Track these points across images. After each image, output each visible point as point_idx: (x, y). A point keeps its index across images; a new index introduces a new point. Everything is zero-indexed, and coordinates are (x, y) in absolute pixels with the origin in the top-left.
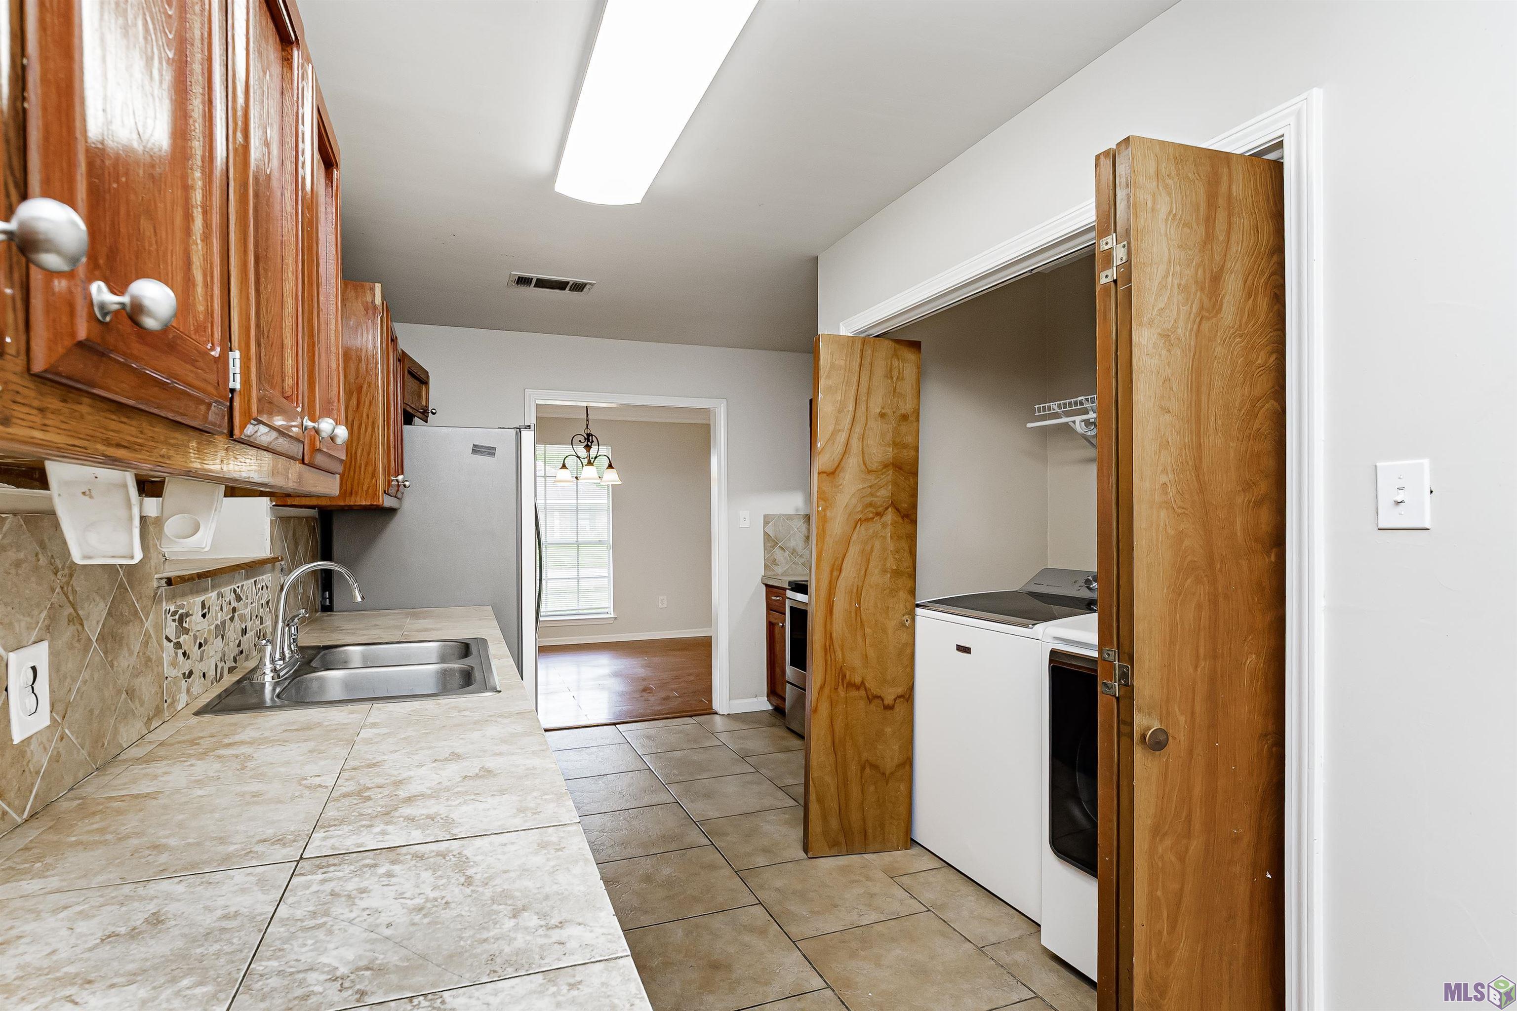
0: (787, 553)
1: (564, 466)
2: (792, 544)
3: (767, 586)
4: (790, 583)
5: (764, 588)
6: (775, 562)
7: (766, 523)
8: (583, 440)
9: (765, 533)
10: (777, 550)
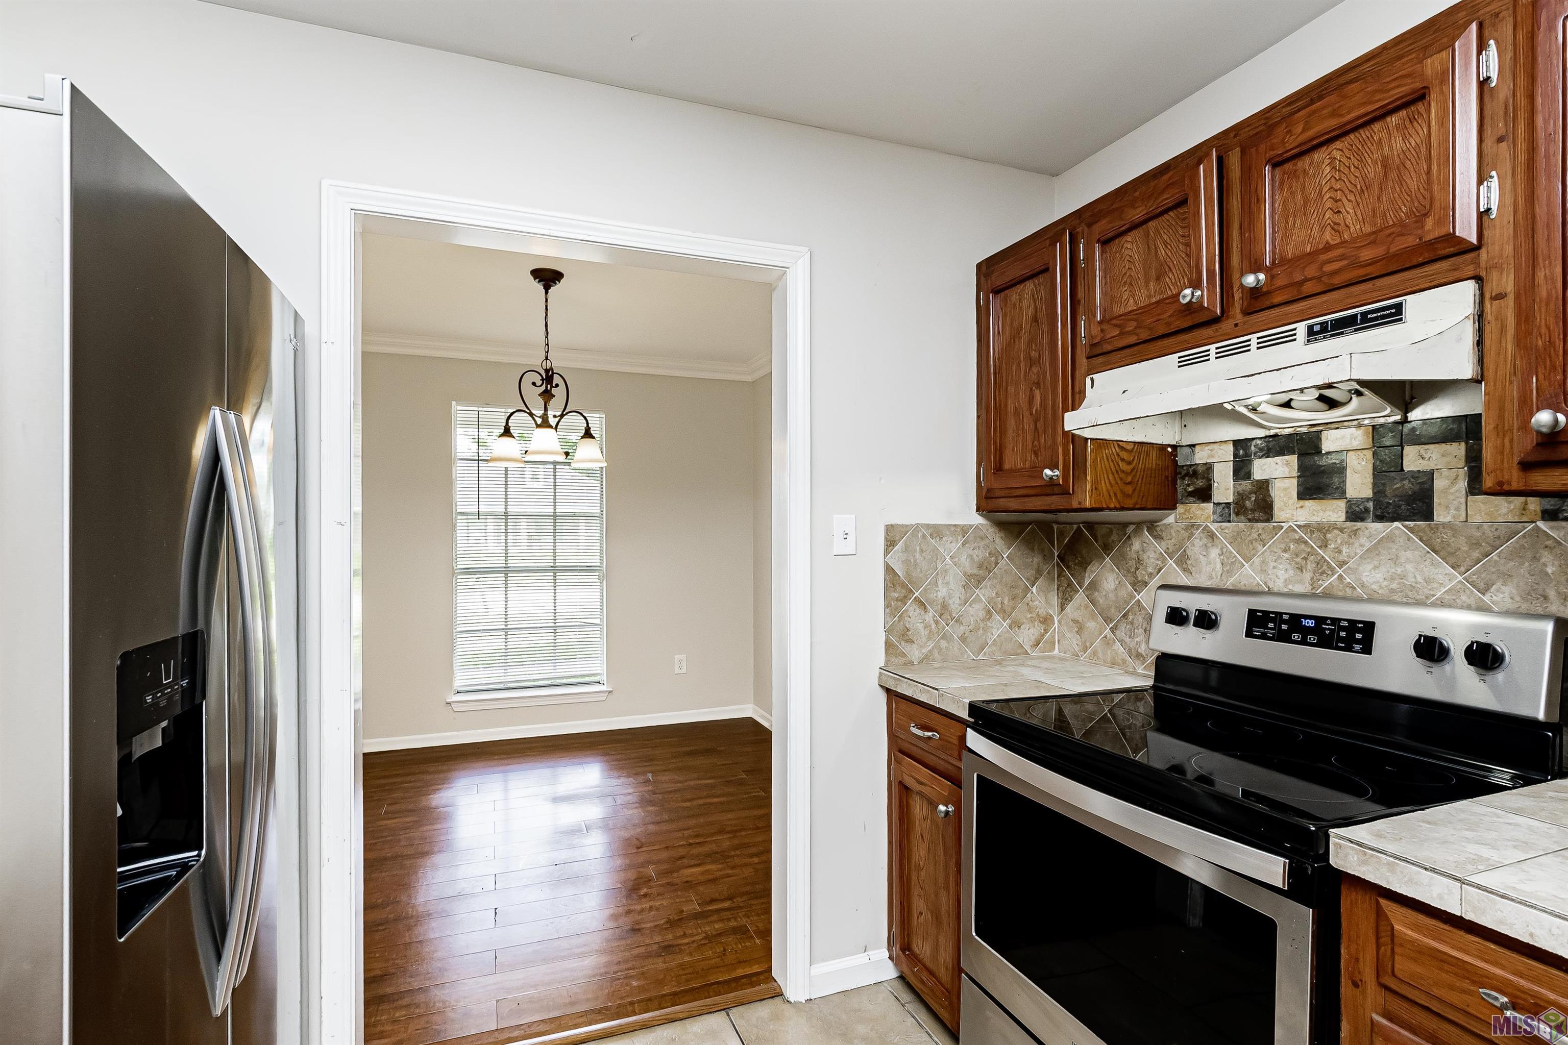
0: (931, 612)
1: (507, 432)
2: (942, 592)
3: (888, 691)
4: (974, 708)
5: (882, 698)
6: (906, 636)
7: (890, 544)
8: (539, 383)
9: (889, 569)
10: (910, 607)
